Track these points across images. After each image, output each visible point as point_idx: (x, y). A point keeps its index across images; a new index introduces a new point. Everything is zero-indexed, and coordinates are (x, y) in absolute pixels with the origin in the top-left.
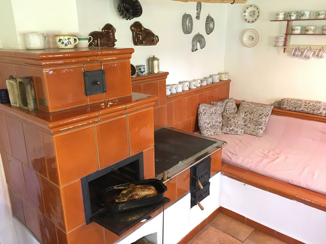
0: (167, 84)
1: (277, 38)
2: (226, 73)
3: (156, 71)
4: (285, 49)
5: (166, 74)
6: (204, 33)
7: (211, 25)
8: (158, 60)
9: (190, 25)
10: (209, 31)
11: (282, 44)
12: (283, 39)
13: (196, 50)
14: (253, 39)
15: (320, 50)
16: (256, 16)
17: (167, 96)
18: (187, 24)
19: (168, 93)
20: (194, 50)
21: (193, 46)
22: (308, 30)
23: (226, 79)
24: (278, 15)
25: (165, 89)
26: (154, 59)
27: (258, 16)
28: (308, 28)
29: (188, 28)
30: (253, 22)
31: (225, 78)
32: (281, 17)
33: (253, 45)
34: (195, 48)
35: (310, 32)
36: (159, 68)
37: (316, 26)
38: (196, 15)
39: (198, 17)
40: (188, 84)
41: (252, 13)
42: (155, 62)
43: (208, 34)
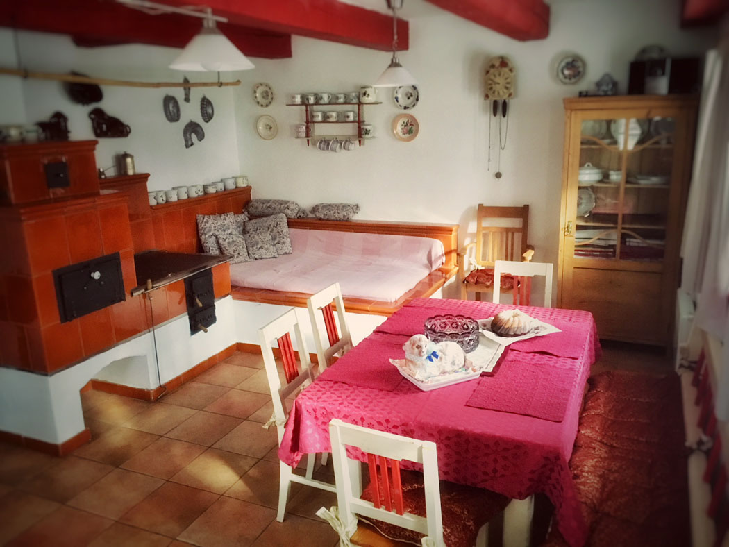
0: (149, 190)
1: (297, 127)
2: (244, 177)
3: (130, 172)
4: (308, 141)
5: (146, 176)
6: (199, 120)
7: (210, 111)
8: (132, 157)
9: (175, 111)
10: (208, 117)
11: (304, 135)
12: (304, 128)
13: (192, 144)
14: (271, 128)
15: (346, 141)
16: (270, 98)
17: (151, 207)
18: (171, 108)
19: (153, 202)
20: (189, 144)
21: (186, 140)
22: (328, 117)
23: (245, 185)
24: (294, 97)
25: (147, 196)
26: (126, 155)
27: (272, 98)
28: (328, 114)
29: (172, 114)
30: (267, 106)
31: (242, 184)
32: (298, 100)
33: (273, 137)
34: (190, 143)
35: (331, 120)
36: (134, 167)
37: (337, 112)
38: (183, 97)
39: (187, 100)
40: (185, 190)
41: (265, 95)
42: (129, 160)
43: (207, 122)
